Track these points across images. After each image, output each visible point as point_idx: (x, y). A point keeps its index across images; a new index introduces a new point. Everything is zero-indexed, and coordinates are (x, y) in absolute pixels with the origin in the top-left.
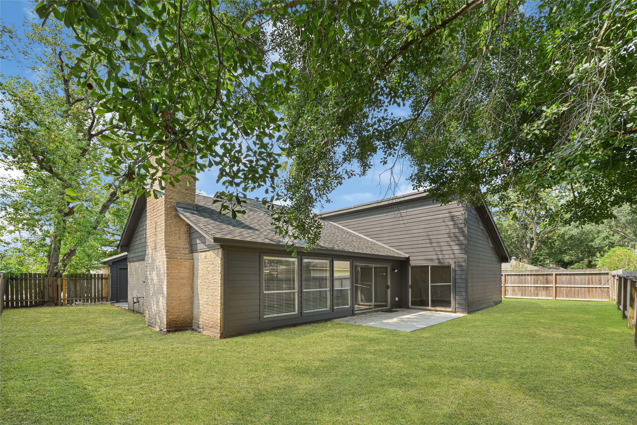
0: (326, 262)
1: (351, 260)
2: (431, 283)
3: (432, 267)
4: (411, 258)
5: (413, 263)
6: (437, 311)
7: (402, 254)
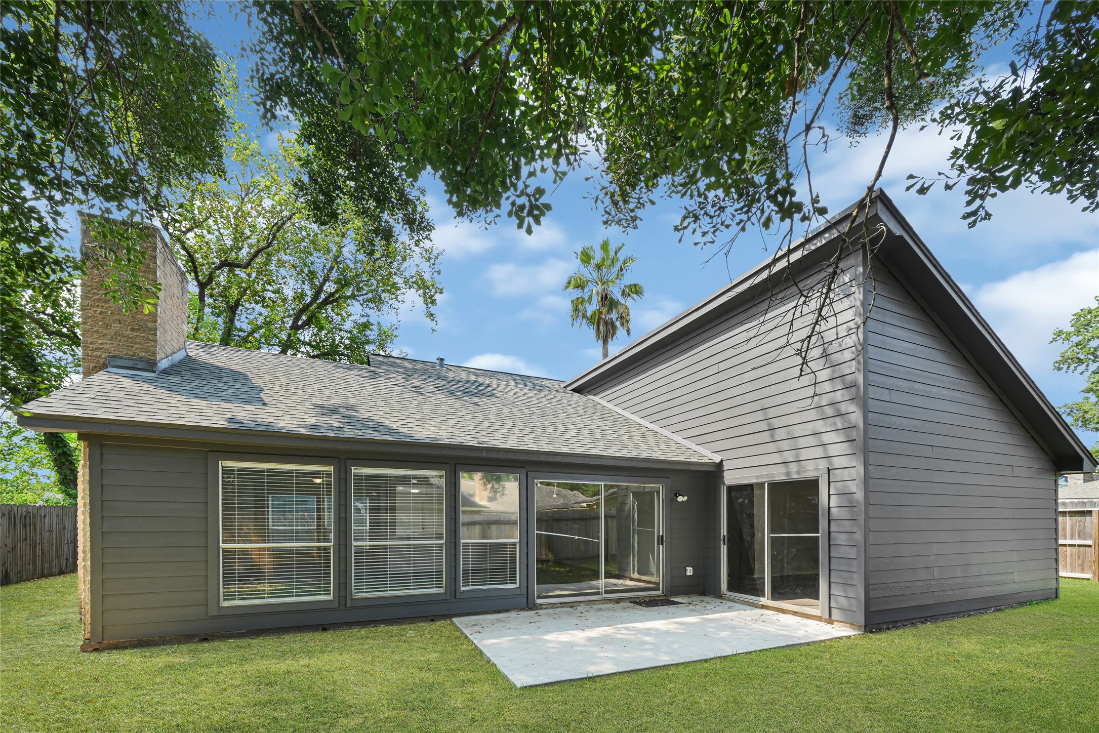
0: (437, 477)
1: (524, 471)
2: (772, 531)
3: (775, 487)
4: (726, 465)
5: (731, 478)
6: (784, 611)
7: (708, 455)
